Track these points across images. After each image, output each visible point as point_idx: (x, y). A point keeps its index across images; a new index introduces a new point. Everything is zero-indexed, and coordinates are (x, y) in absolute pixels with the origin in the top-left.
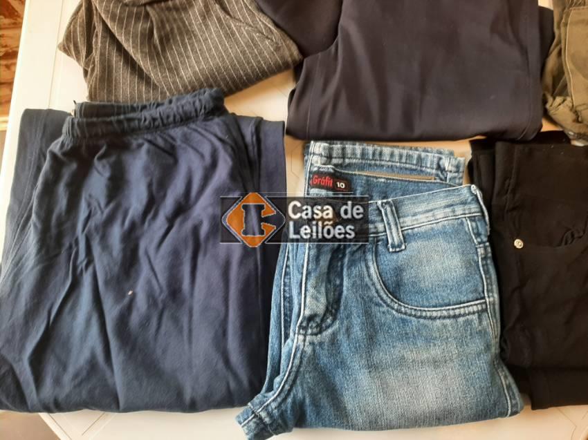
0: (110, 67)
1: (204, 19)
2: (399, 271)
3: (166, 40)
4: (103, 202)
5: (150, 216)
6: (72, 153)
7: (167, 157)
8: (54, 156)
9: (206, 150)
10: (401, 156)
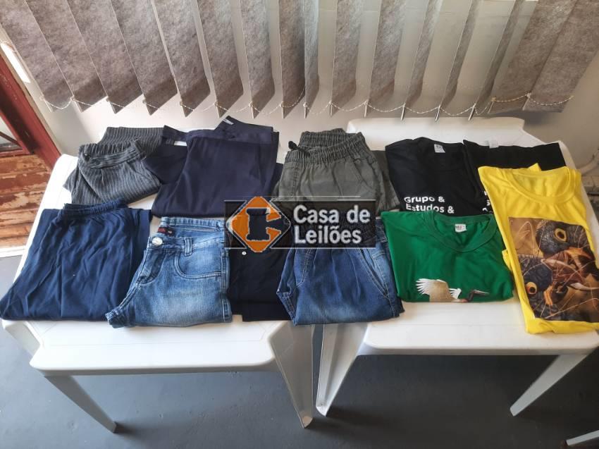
0: (82, 192)
1: (124, 173)
2: (187, 263)
3: (107, 181)
4: (69, 241)
5: (88, 247)
6: (60, 223)
7: (100, 225)
8: (53, 224)
9: (115, 222)
10: (201, 222)
